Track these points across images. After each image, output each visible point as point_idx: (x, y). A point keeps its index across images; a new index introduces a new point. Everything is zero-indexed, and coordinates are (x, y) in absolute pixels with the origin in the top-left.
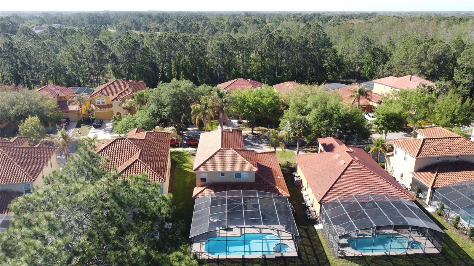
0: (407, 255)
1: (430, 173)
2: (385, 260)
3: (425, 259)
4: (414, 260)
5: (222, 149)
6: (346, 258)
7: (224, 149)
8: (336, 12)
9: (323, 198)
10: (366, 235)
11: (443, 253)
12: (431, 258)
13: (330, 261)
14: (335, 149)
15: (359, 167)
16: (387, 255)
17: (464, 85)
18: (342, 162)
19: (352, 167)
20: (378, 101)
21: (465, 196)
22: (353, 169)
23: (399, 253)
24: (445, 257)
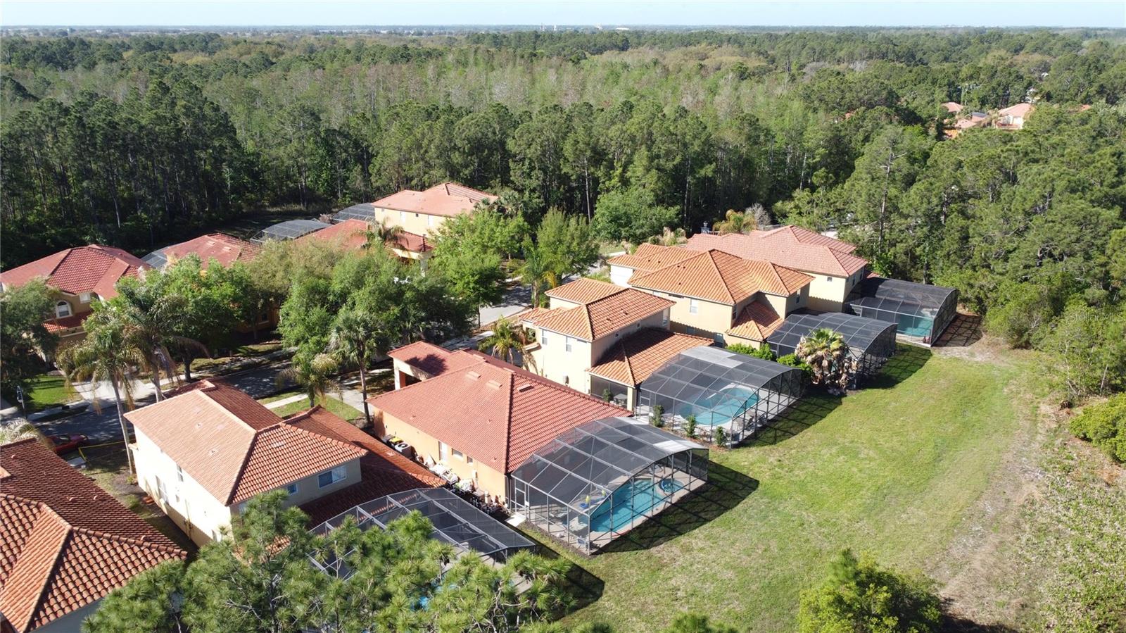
0: (673, 505)
1: (616, 362)
2: (654, 526)
3: (697, 500)
4: (686, 507)
5: (262, 432)
6: (602, 551)
7: (266, 431)
8: (94, 29)
9: (507, 463)
10: (598, 501)
11: (710, 482)
12: (704, 495)
13: (585, 568)
14: (446, 363)
15: (528, 385)
16: (650, 519)
17: (533, 191)
18: (493, 385)
19: (519, 389)
20: (419, 248)
21: (687, 383)
22: (521, 391)
23: (660, 507)
24: (716, 486)
